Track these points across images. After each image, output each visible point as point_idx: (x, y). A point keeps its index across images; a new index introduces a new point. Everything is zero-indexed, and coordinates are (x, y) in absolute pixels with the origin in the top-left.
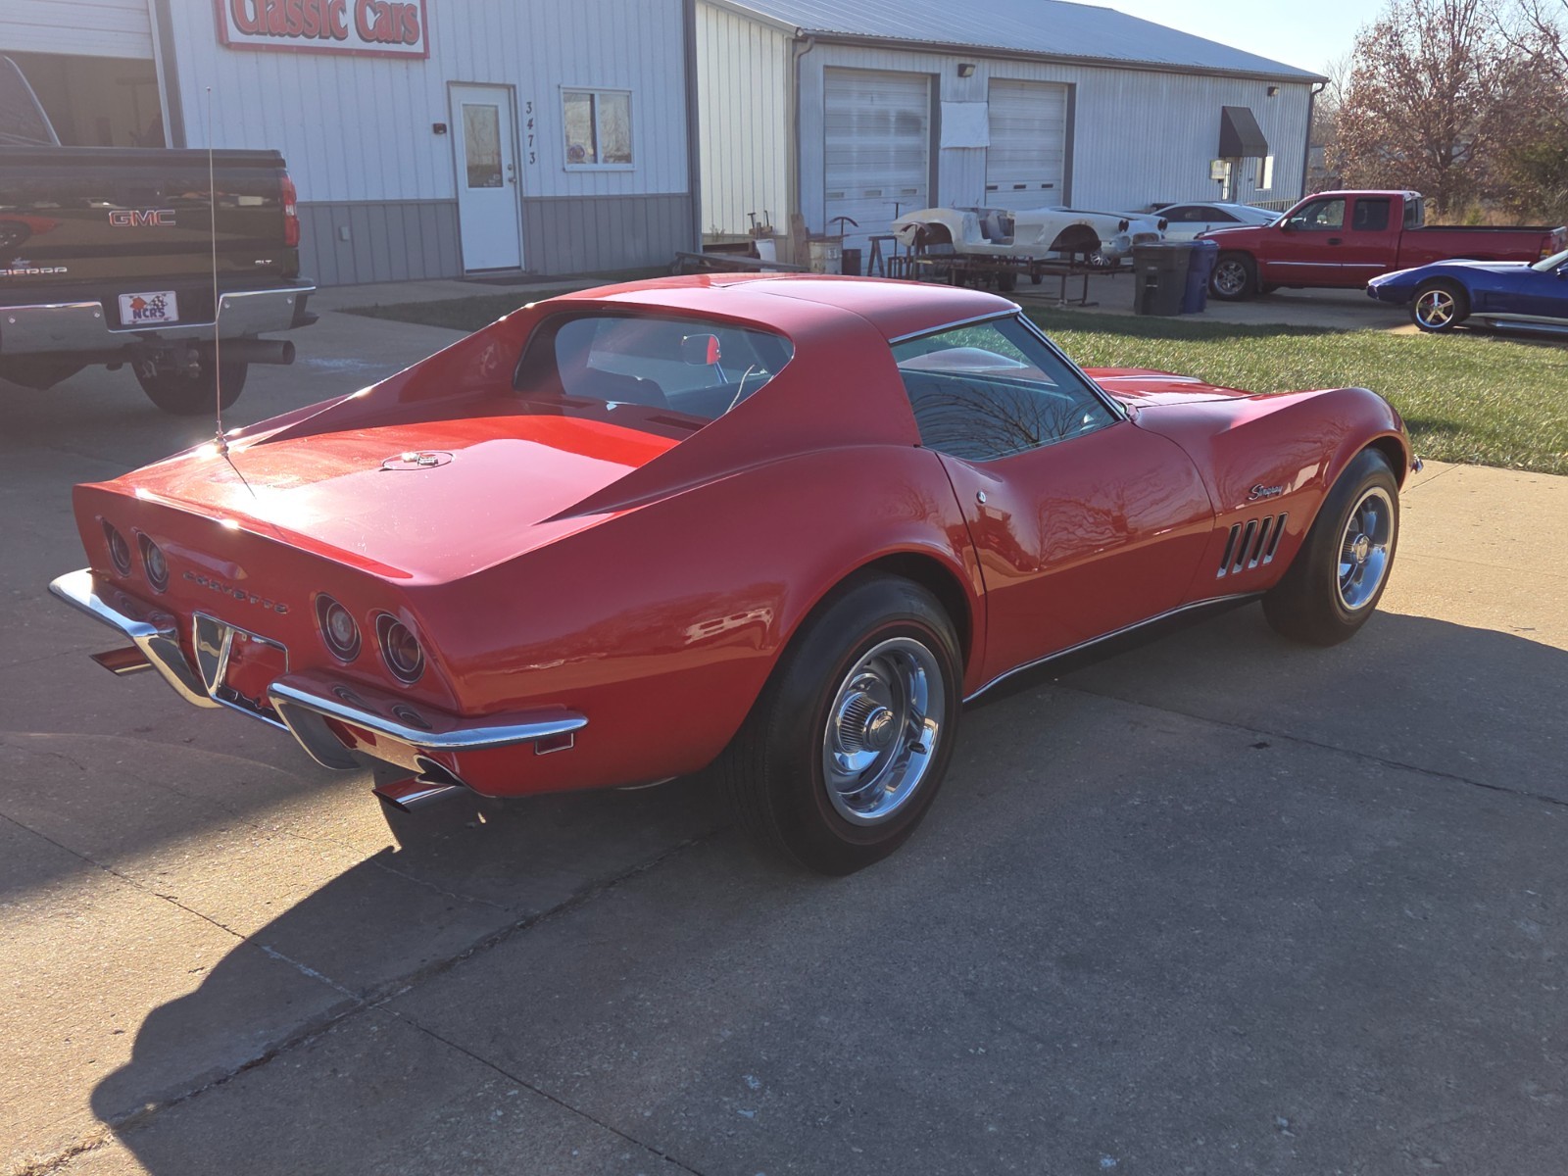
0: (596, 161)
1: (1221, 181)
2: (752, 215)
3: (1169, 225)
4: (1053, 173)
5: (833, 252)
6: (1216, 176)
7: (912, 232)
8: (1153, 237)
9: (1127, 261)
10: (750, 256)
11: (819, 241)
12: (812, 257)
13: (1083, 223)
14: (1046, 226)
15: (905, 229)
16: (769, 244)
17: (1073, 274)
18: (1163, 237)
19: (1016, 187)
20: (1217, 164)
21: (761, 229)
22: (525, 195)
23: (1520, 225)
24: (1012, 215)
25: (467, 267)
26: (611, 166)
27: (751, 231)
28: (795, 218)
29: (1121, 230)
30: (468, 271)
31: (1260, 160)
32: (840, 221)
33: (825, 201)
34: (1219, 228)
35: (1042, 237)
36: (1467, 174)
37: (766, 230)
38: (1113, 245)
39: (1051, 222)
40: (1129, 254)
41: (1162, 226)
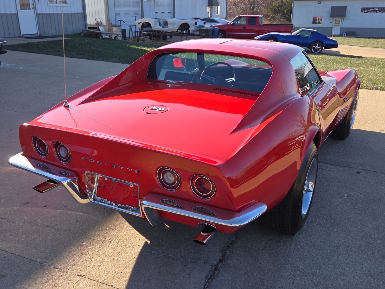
0: (57, 3)
1: (209, 12)
2: (96, 19)
3: (206, 23)
4: (170, 9)
5: (119, 30)
6: (208, 11)
7: (141, 24)
8: (203, 26)
9: (196, 33)
10: (98, 30)
11: (115, 27)
12: (114, 31)
13: (186, 23)
14: (176, 23)
15: (139, 24)
16: (102, 27)
17: (183, 36)
18: (205, 26)
19: (162, 13)
20: (208, 7)
21: (99, 23)
22: (37, 13)
23: (271, 24)
24: (167, 20)
25: (22, 34)
26: (61, 5)
27: (95, 23)
28: (108, 20)
29: (195, 24)
30: (23, 35)
31: (217, 7)
32: (120, 21)
33: (115, 16)
34: (214, 24)
35: (175, 26)
36: (258, 11)
37: (100, 23)
38: (194, 28)
39: (178, 22)
40: (198, 31)
41: (204, 23)
